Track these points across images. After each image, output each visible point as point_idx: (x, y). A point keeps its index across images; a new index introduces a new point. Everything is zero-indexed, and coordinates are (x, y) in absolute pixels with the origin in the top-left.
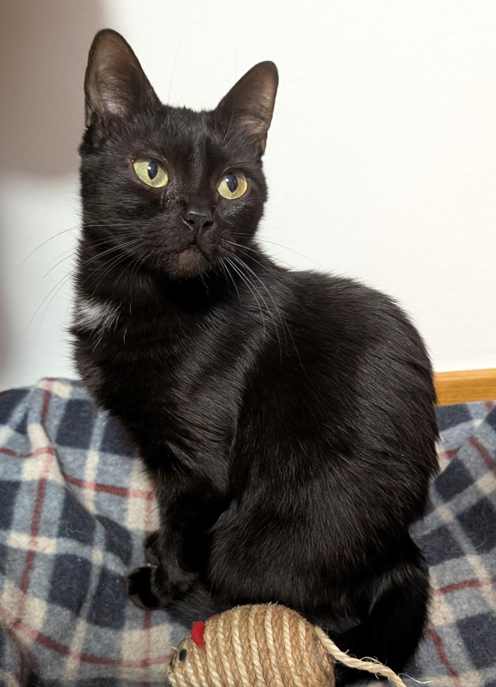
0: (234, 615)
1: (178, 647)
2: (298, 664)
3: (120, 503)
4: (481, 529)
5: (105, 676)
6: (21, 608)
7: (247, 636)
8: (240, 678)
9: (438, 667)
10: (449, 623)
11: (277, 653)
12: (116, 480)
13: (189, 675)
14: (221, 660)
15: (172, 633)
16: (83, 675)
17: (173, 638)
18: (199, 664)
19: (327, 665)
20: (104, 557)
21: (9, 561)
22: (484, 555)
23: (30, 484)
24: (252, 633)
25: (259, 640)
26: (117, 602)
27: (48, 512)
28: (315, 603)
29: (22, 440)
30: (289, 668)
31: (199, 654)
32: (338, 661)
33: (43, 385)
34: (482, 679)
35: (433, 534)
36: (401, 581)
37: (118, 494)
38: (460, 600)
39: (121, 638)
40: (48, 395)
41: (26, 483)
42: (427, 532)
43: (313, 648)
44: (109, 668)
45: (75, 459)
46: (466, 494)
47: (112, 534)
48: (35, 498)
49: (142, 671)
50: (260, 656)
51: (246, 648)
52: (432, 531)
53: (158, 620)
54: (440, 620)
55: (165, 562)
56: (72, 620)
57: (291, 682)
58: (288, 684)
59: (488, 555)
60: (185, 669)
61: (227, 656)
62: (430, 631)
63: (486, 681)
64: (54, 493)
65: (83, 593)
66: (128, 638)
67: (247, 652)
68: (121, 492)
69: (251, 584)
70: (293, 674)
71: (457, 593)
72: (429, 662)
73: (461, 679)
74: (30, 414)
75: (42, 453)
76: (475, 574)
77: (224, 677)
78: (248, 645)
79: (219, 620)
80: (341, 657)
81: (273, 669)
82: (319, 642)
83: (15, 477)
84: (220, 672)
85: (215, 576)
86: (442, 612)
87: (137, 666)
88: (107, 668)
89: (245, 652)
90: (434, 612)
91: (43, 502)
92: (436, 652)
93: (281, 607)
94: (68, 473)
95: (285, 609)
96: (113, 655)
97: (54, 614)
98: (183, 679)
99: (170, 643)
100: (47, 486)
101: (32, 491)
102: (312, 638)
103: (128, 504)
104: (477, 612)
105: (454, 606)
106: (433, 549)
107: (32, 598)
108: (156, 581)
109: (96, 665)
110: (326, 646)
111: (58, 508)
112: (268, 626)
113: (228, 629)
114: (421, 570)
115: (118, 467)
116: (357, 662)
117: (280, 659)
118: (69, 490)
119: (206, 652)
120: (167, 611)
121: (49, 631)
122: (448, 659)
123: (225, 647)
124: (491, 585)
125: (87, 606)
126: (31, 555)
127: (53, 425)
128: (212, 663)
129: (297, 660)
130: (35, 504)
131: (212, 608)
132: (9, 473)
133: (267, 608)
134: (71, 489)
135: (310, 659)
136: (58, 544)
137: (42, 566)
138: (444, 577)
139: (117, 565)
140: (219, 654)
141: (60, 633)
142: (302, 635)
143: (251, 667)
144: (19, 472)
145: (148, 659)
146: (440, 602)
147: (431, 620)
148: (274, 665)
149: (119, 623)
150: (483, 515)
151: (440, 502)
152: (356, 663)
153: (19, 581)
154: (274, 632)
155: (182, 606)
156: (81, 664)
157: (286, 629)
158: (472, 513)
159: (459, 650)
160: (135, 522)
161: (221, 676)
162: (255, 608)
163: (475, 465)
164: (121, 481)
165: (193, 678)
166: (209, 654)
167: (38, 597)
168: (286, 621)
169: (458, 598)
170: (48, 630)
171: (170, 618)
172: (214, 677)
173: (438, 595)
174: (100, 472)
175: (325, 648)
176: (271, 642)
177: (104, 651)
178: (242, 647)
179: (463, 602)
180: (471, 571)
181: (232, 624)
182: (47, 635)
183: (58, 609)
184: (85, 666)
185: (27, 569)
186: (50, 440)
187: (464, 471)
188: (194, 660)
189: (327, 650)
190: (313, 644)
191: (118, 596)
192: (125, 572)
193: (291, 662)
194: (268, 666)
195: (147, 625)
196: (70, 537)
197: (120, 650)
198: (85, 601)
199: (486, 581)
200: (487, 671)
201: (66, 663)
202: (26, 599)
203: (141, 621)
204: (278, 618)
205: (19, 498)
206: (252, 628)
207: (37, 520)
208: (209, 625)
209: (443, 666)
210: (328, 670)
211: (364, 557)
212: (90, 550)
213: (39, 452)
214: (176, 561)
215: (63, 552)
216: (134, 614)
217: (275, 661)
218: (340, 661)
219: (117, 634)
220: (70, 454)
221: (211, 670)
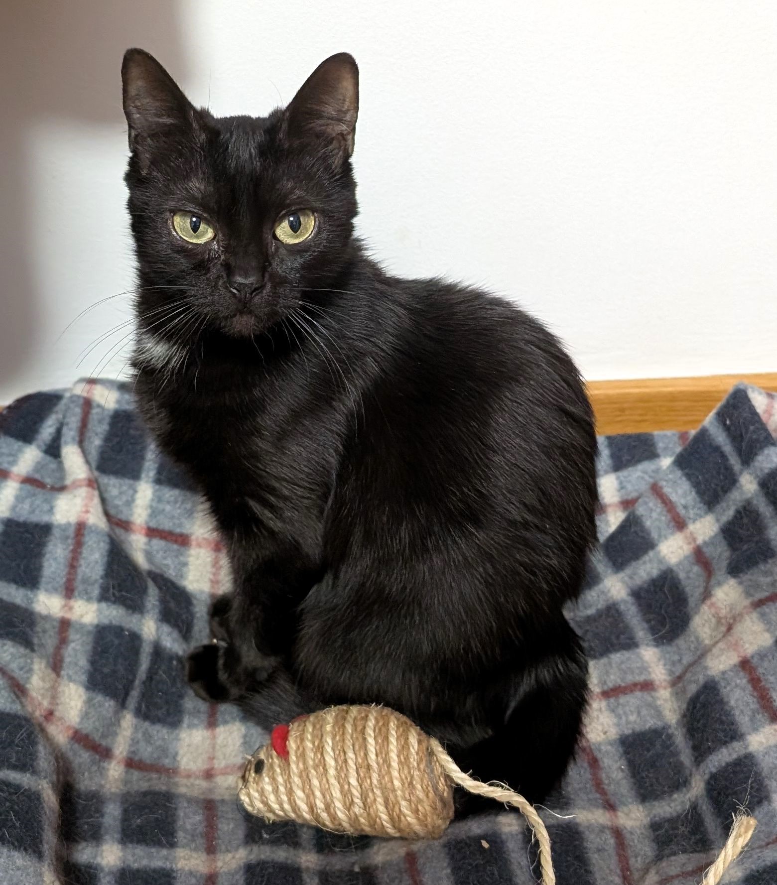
0: (326, 718)
1: (253, 756)
2: (406, 785)
3: (179, 554)
4: (663, 612)
5: (157, 788)
6: (54, 696)
7: (343, 747)
8: (332, 801)
9: (591, 796)
10: (610, 738)
11: (380, 771)
12: (174, 524)
13: (266, 794)
14: (308, 776)
15: (245, 736)
16: (129, 786)
17: (246, 743)
18: (280, 779)
19: (444, 790)
20: (158, 629)
21: (38, 632)
22: (664, 647)
23: (64, 528)
24: (349, 743)
25: (358, 753)
26: (174, 690)
27: (86, 567)
28: (432, 707)
29: (53, 465)
30: (394, 790)
31: (280, 766)
32: (458, 785)
33: (80, 390)
34: (646, 816)
35: (600, 614)
36: (548, 680)
37: (176, 542)
38: (627, 708)
39: (178, 739)
40: (87, 404)
41: (59, 526)
42: (591, 612)
43: (427, 766)
44: (162, 779)
45: (121, 493)
46: (645, 563)
47: (168, 598)
48: (71, 547)
49: (204, 784)
50: (358, 773)
51: (340, 762)
52: (598, 610)
53: (227, 717)
54: (598, 735)
55: (237, 642)
56: (116, 713)
57: (397, 809)
58: (393, 811)
59: (669, 649)
60: (261, 785)
61: (315, 770)
62: (584, 750)
63: (651, 819)
64: (95, 542)
65: (130, 677)
66: (187, 740)
67: (341, 767)
68: (180, 539)
69: (349, 679)
70: (400, 799)
71: (623, 699)
72: (580, 789)
73: (620, 814)
74: (65, 430)
75: (80, 486)
76: (650, 673)
77: (312, 797)
78: (343, 758)
79: (307, 723)
80: (462, 779)
81: (375, 790)
82: (435, 758)
83: (45, 519)
84: (307, 791)
85: (303, 666)
86: (602, 724)
87: (197, 777)
88: (160, 778)
89: (339, 768)
90: (590, 724)
91: (80, 553)
92: (590, 777)
93: (387, 711)
94: (112, 512)
95: (392, 714)
96: (167, 762)
97: (94, 705)
98: (259, 797)
99: (241, 749)
100: (86, 532)
101: (67, 538)
102: (425, 753)
103: (189, 556)
104: (648, 726)
105: (619, 717)
106: (596, 635)
107: (67, 682)
108: (225, 665)
109: (145, 774)
110: (443, 763)
111: (99, 561)
112: (370, 735)
113: (317, 737)
114: (578, 665)
115: (178, 505)
116: (482, 787)
117: (383, 777)
118: (114, 536)
119: (289, 764)
120: (240, 705)
121: (88, 727)
122: (606, 787)
123: (314, 760)
124: (669, 690)
125: (135, 694)
126: (65, 624)
127: (93, 446)
128: (296, 779)
129: (405, 781)
130: (70, 555)
131: (297, 705)
132: (37, 512)
133: (369, 712)
134: (115, 533)
135: (422, 781)
136: (99, 611)
137: (78, 640)
138: (608, 676)
139: (174, 640)
140: (306, 768)
141: (101, 730)
142: (413, 748)
143: (346, 787)
144: (51, 510)
145: (212, 769)
146: (600, 710)
147: (585, 734)
148: (376, 786)
149: (176, 719)
150: (666, 591)
151: (610, 571)
152: (480, 789)
153: (51, 660)
154: (376, 742)
155: (259, 701)
156: (126, 772)
157: (393, 740)
158: (652, 589)
159: (620, 775)
160: (198, 581)
161: (308, 797)
162: (354, 710)
163: (657, 523)
164: (180, 525)
165: (272, 798)
166: (293, 766)
167: (74, 681)
168: (393, 729)
169: (623, 705)
170: (86, 725)
171: (242, 715)
172: (299, 798)
173: (598, 700)
174: (153, 512)
175: (442, 766)
176: (372, 756)
177: (155, 756)
178: (336, 760)
179: (631, 711)
180: (644, 669)
181: (323, 730)
182: (84, 732)
183: (99, 698)
184: (132, 774)
185: (61, 644)
186: (91, 469)
187: (643, 532)
188: (273, 774)
189: (445, 770)
190: (426, 761)
191: (174, 681)
192: (184, 651)
193: (397, 783)
194: (368, 787)
195: (212, 723)
196: (114, 602)
197: (177, 754)
198: (132, 689)
199: (664, 684)
200: (654, 806)
201: (108, 770)
202: (59, 684)
203: (204, 717)
204: (383, 724)
205: (50, 547)
206: (349, 737)
207: (72, 577)
208: (294, 730)
209: (598, 796)
210: (445, 794)
211: (497, 650)
212: (140, 621)
213: (76, 485)
214: (253, 642)
215: (106, 621)
216: (194, 708)
217: (378, 781)
218: (460, 785)
219: (172, 733)
220: (114, 486)
221: (295, 788)
